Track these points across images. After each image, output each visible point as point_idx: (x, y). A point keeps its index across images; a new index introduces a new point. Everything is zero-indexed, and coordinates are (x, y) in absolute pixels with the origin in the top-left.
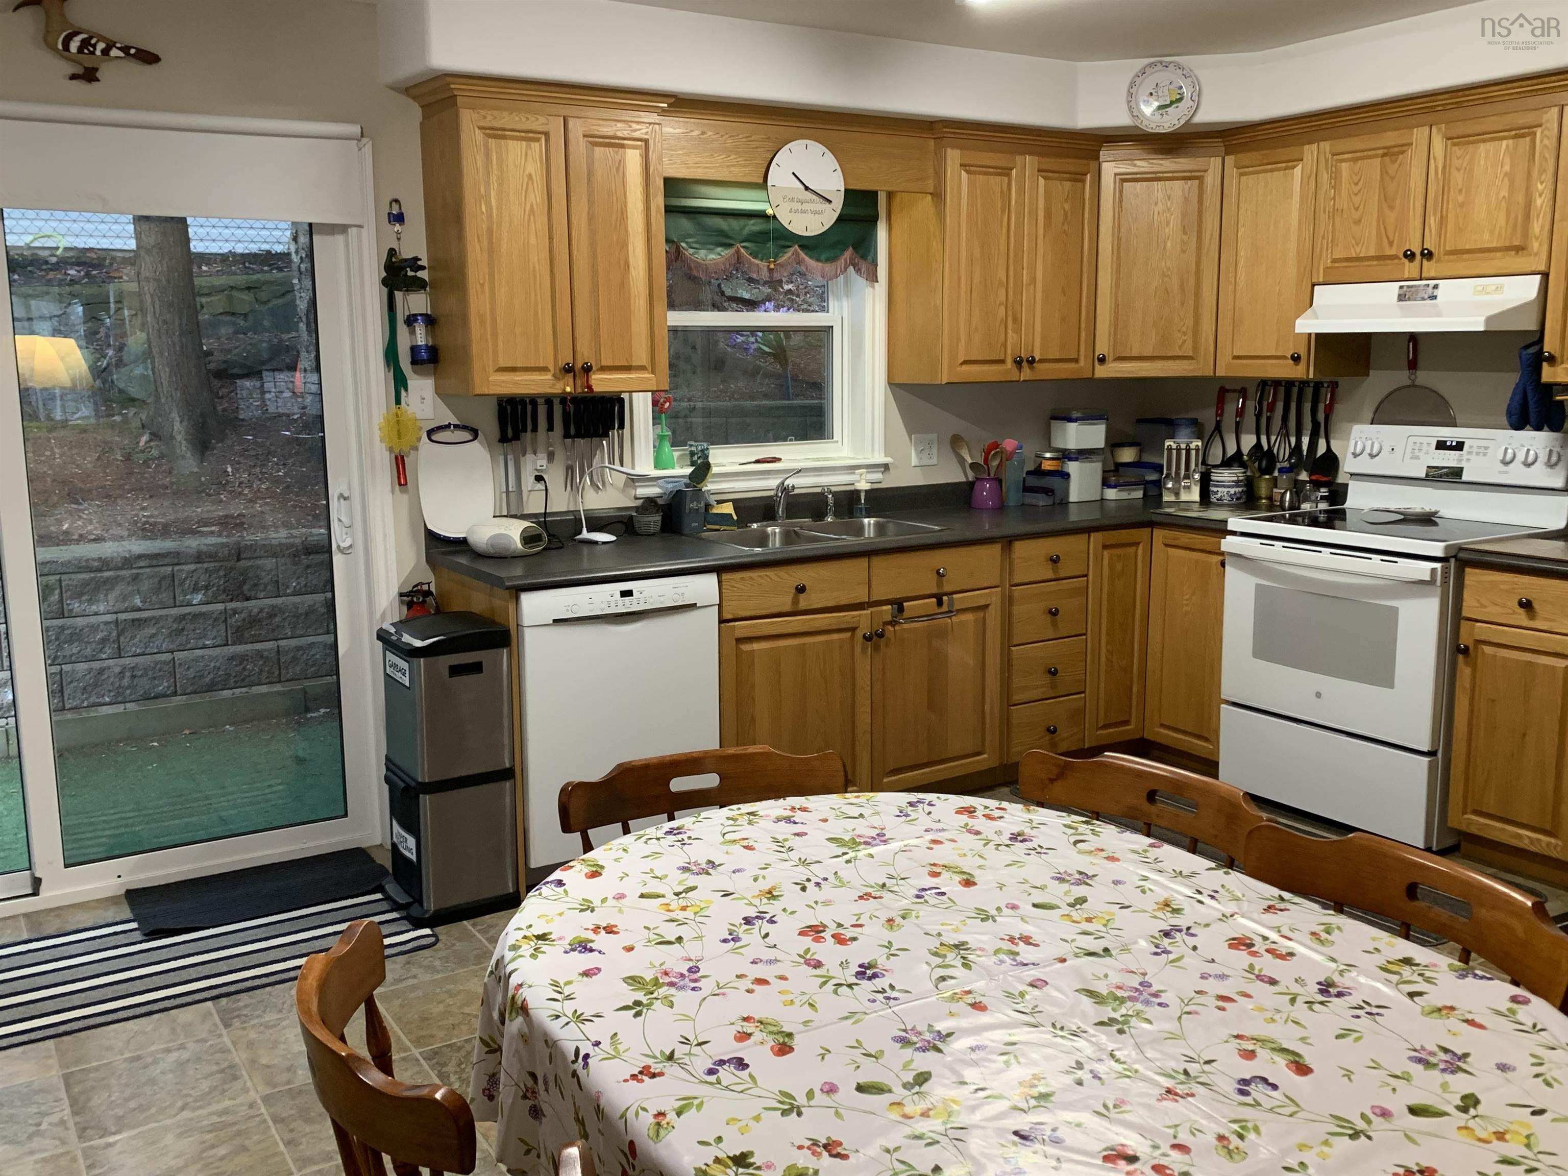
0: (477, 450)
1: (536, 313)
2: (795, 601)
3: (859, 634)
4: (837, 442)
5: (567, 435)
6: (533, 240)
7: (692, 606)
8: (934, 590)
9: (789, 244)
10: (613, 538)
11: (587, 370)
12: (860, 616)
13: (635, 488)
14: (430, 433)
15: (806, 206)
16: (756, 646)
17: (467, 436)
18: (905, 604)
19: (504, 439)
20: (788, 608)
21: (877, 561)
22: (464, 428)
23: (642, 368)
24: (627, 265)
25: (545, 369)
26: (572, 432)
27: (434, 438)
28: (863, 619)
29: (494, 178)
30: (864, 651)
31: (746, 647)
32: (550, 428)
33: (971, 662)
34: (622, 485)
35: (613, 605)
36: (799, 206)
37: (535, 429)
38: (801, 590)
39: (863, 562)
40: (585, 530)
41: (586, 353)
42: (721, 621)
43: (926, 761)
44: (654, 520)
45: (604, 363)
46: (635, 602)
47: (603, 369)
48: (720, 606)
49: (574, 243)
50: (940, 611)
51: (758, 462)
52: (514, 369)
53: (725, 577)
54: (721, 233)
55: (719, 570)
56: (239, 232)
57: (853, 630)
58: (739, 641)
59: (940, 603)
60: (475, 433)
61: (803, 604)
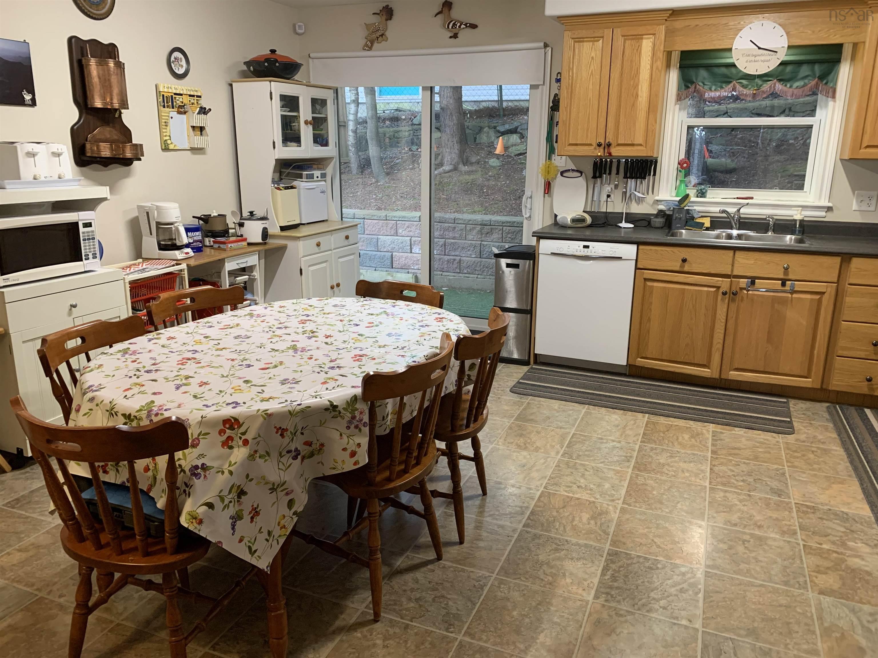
0: (581, 181)
1: (589, 118)
2: (682, 266)
3: (721, 290)
4: (806, 192)
5: (625, 177)
6: (591, 87)
7: (620, 258)
8: (782, 276)
9: (770, 79)
10: (632, 226)
11: (609, 145)
12: (722, 281)
13: (658, 205)
14: (562, 173)
15: (757, 58)
16: (656, 284)
17: (579, 175)
18: (756, 281)
19: (594, 177)
20: (677, 268)
21: (738, 254)
22: (577, 171)
23: (641, 145)
24: (637, 95)
25: (591, 145)
26: (628, 175)
27: (564, 175)
28: (724, 284)
29: (576, 60)
30: (723, 300)
31: (649, 284)
32: (618, 173)
33: (804, 323)
34: (651, 203)
35: (579, 251)
36: (753, 58)
37: (610, 174)
38: (684, 261)
39: (731, 253)
40: (624, 221)
41: (611, 138)
42: (636, 268)
43: (762, 370)
44: (659, 221)
45: (619, 142)
46: (589, 251)
47: (619, 145)
48: (636, 260)
49: (611, 87)
50: (783, 288)
51: (737, 198)
52: (576, 145)
53: (641, 247)
54: (725, 76)
55: (638, 243)
56: (490, 91)
57: (718, 288)
58: (646, 280)
59: (783, 284)
60: (581, 173)
61: (686, 268)
